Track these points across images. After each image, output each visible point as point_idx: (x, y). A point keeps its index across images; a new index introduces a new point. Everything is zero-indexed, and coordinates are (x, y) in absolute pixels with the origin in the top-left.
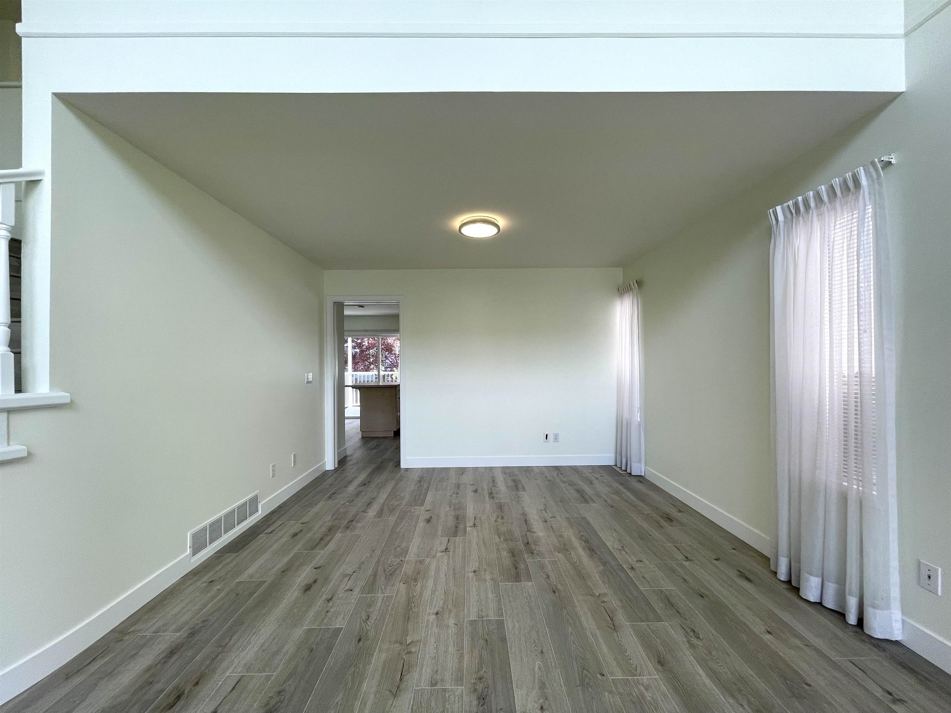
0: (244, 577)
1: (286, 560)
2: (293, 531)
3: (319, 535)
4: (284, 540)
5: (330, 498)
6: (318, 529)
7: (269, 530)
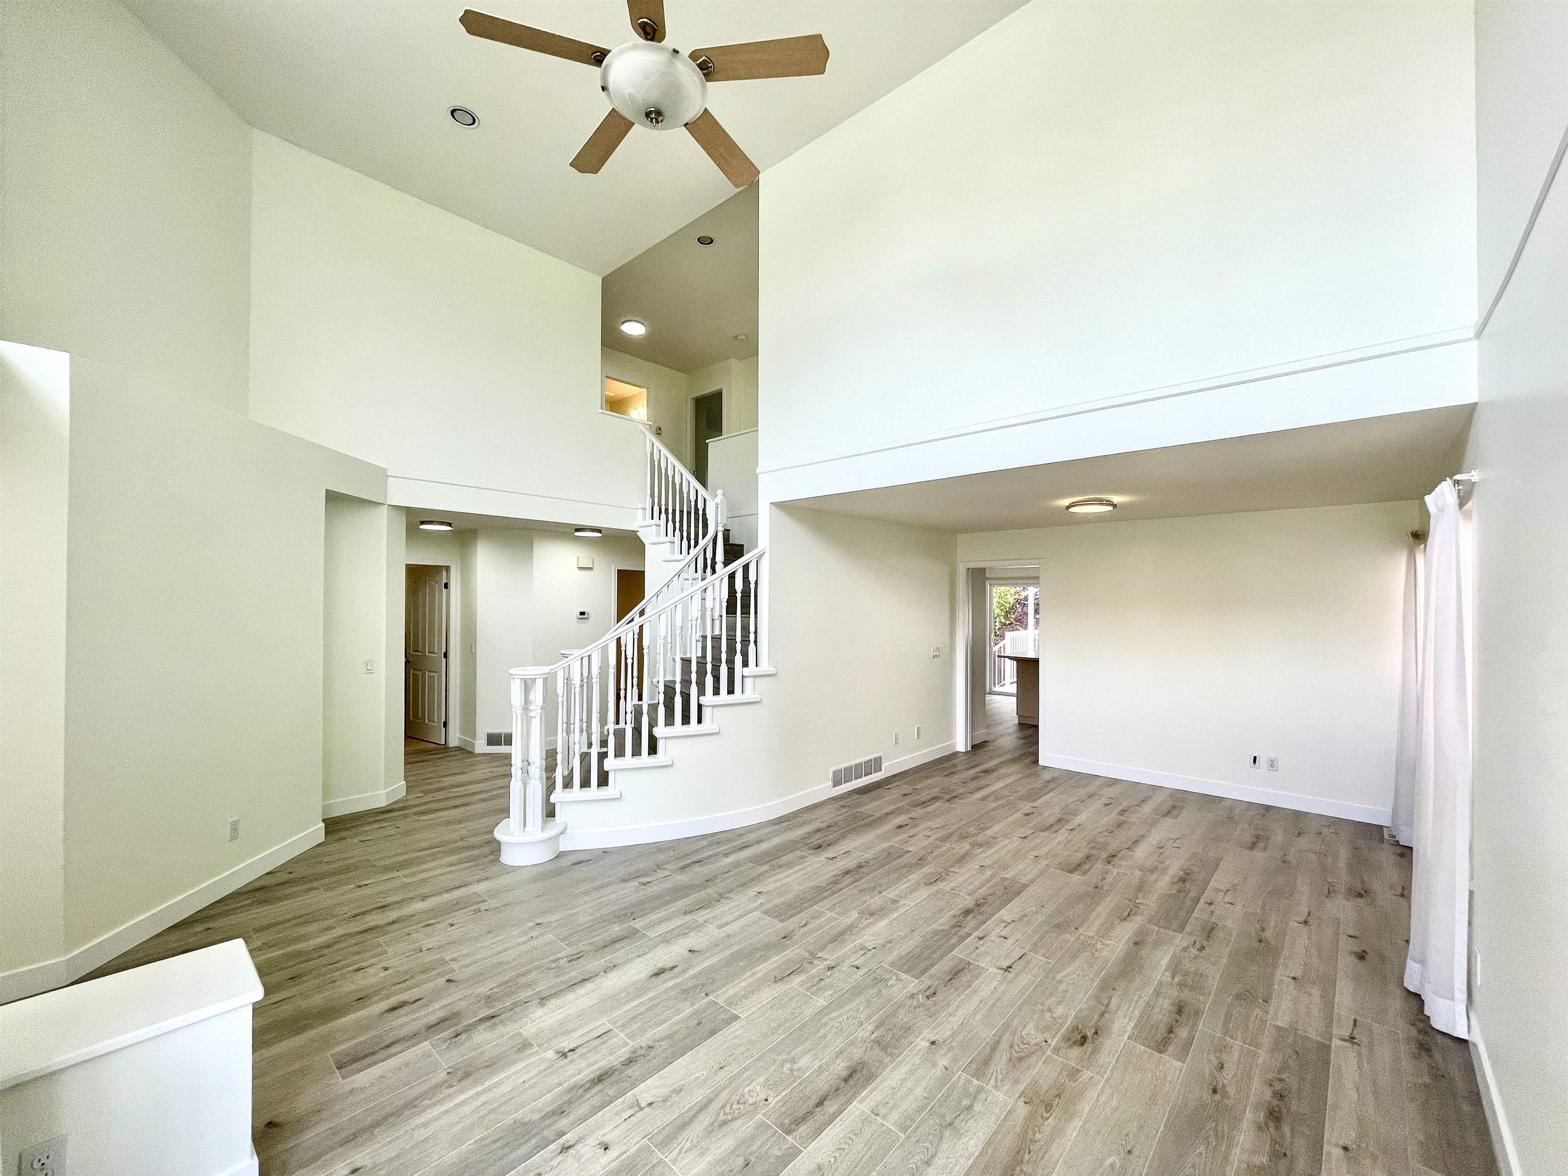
0: (862, 809)
1: (893, 807)
2: (906, 792)
3: (924, 799)
4: (895, 796)
5: (947, 775)
6: (924, 796)
7: (887, 787)
